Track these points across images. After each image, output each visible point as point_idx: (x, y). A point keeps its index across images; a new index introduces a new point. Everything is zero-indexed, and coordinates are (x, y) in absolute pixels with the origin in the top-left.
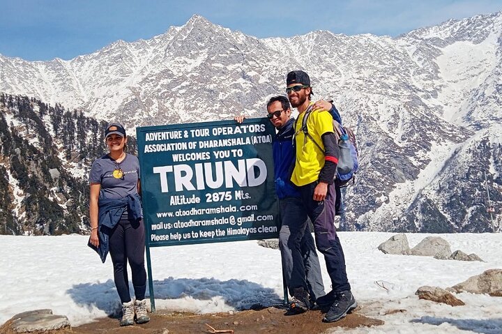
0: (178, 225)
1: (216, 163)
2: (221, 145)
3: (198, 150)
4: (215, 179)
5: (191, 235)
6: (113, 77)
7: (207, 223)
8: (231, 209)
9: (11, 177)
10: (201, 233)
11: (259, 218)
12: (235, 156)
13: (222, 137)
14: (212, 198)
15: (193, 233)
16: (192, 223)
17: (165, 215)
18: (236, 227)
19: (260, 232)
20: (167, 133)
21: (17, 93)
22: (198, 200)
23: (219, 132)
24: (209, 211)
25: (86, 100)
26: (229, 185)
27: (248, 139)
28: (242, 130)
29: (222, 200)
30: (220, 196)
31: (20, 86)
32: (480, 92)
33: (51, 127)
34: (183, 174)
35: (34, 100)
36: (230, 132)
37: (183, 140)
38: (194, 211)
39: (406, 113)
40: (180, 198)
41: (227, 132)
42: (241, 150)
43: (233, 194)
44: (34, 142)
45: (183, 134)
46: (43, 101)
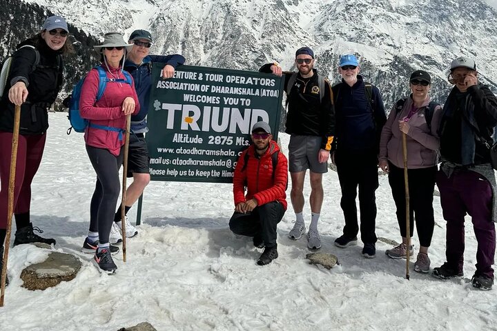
0: (176, 162)
1: (224, 108)
2: (231, 92)
3: (209, 93)
4: (220, 123)
5: (187, 173)
7: (205, 163)
8: (230, 153)
10: (197, 172)
12: (243, 104)
13: (234, 85)
14: (214, 141)
15: (189, 171)
16: (190, 162)
17: (165, 150)
18: (231, 170)
20: (183, 72)
22: (200, 141)
23: (232, 80)
24: (209, 152)
26: (233, 130)
27: (258, 90)
28: (254, 81)
29: (223, 144)
30: (222, 140)
34: (191, 114)
36: (242, 82)
37: (197, 82)
38: (195, 151)
40: (183, 136)
41: (239, 81)
42: (249, 100)
43: (234, 140)
45: (198, 76)
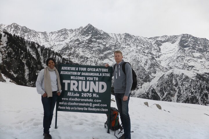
0: (69, 104)
1: (87, 82)
2: (90, 75)
3: (81, 76)
4: (86, 88)
5: (74, 108)
6: (61, 39)
7: (81, 104)
8: (91, 100)
9: (25, 65)
10: (78, 108)
11: (102, 105)
12: (95, 80)
13: (91, 72)
14: (84, 95)
15: (75, 108)
16: (75, 104)
17: (65, 99)
18: (92, 107)
19: (101, 110)
20: (70, 68)
21: (32, 41)
22: (78, 95)
23: (90, 70)
24: (82, 100)
25: (52, 45)
26: (91, 91)
27: (101, 74)
28: (99, 70)
29: (88, 96)
30: (87, 95)
31: (33, 39)
32: (172, 58)
33: (40, 52)
34: (74, 84)
35: (36, 43)
36: (94, 70)
37: (76, 71)
38: (76, 99)
39: (150, 61)
40: (71, 93)
41: (93, 70)
42: (97, 78)
43: (92, 95)
44: (34, 56)
45: (76, 69)
46: (39, 44)
